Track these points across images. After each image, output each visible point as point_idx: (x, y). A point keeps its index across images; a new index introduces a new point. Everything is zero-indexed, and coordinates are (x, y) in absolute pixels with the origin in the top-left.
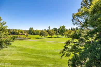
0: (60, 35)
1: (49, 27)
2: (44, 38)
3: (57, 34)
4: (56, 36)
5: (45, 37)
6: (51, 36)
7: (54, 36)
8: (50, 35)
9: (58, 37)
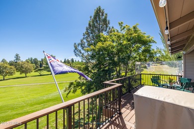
0: (45, 71)
1: (17, 55)
2: (4, 80)
3: (39, 70)
4: (37, 74)
5: (7, 77)
6: (23, 75)
7: (33, 73)
8: (22, 72)
9: (41, 75)
